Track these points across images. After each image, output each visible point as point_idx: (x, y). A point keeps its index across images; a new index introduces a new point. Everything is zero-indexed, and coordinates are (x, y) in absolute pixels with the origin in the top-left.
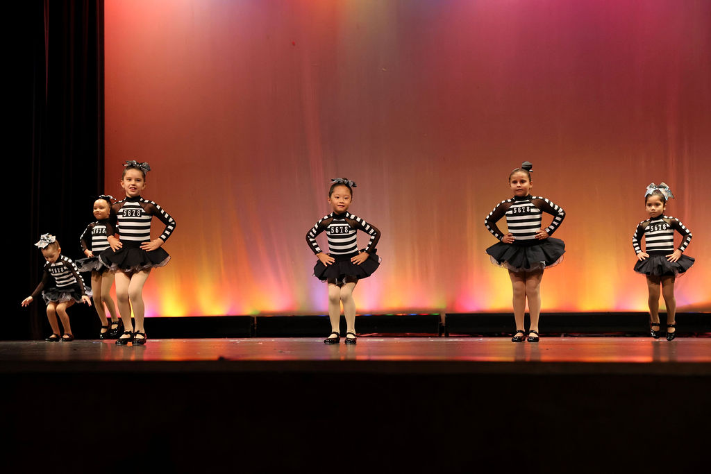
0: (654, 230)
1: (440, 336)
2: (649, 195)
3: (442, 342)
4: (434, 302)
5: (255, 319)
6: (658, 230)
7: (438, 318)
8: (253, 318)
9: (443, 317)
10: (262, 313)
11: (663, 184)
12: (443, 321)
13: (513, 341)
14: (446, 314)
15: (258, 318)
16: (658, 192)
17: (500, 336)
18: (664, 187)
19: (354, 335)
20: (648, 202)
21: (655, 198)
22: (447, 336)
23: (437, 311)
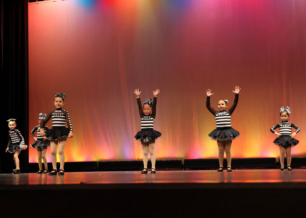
0: (284, 126)
1: (182, 170)
2: (282, 112)
3: (183, 173)
4: (179, 154)
5: (98, 163)
6: (286, 126)
7: (181, 161)
8: (97, 162)
9: (183, 161)
10: (101, 160)
11: (287, 107)
12: (183, 163)
13: (218, 171)
14: (184, 160)
15: (99, 162)
16: (285, 111)
17: (209, 169)
18: (288, 108)
19: (154, 169)
20: (282, 115)
21: (285, 113)
22: (185, 170)
23: (180, 158)
